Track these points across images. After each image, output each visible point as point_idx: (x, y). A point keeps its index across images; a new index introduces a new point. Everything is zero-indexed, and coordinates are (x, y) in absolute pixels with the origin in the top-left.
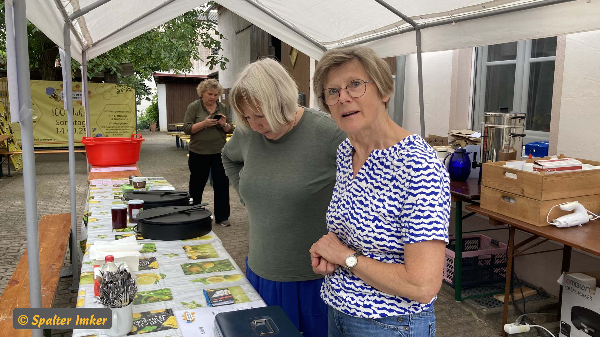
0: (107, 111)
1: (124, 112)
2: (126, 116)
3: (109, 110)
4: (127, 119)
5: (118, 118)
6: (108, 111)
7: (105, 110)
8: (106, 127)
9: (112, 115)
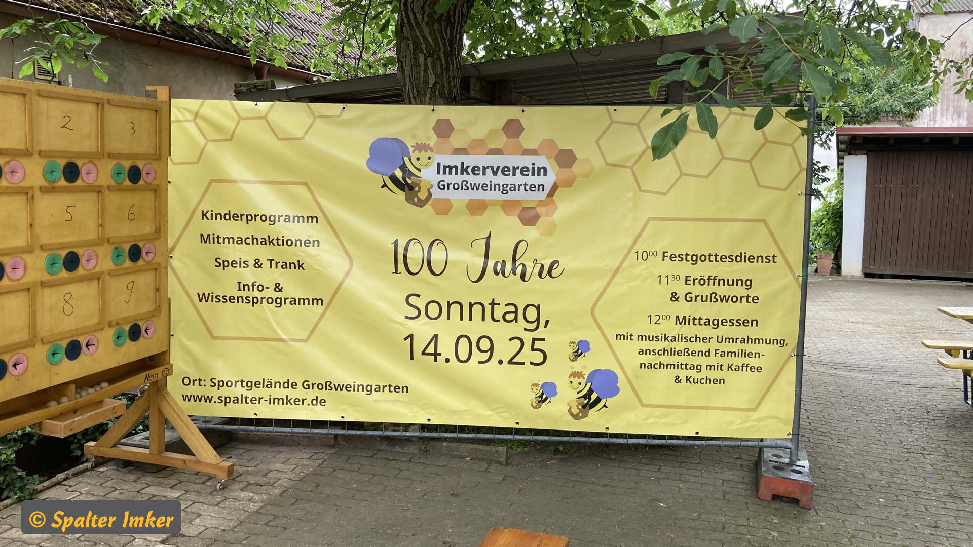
0: (646, 256)
1: (740, 258)
2: (749, 284)
3: (659, 247)
4: (755, 299)
5: (707, 290)
6: (654, 254)
7: (641, 247)
8: (641, 337)
9: (676, 278)
